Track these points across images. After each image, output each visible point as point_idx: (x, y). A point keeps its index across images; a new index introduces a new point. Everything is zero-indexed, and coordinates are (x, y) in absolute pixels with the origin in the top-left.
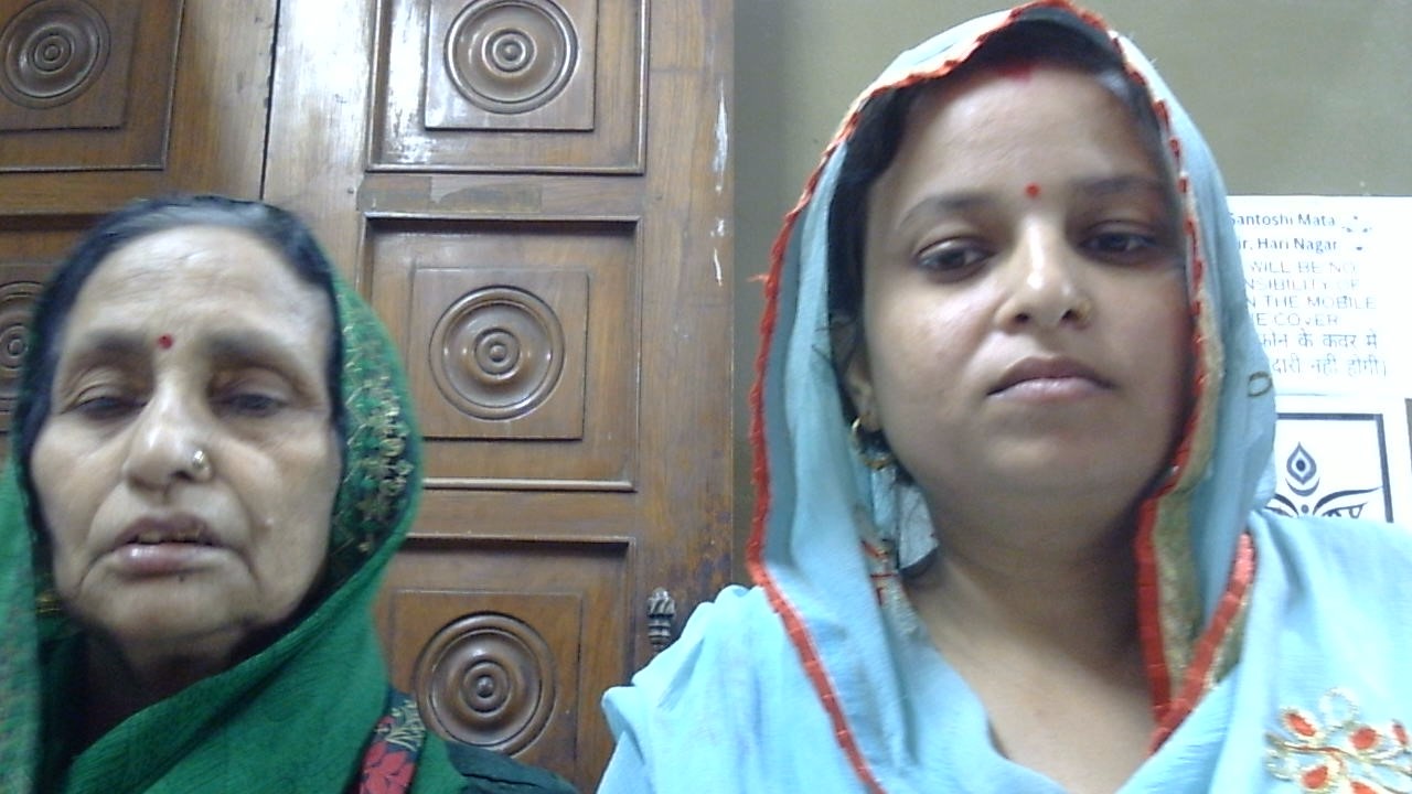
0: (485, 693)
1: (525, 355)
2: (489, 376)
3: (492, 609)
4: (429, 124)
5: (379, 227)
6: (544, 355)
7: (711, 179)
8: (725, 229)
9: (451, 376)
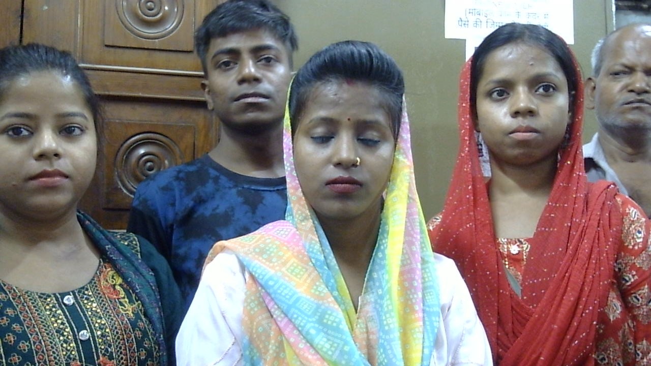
0: (151, 169)
1: (165, 9)
2: (146, 17)
3: (153, 130)
6: (174, 9)
9: (127, 16)
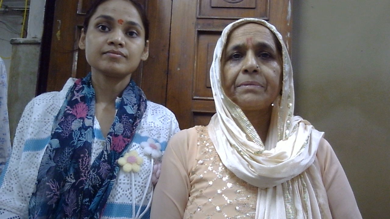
4: (212, 6)
5: (200, 33)
7: (286, 22)
8: (290, 35)
